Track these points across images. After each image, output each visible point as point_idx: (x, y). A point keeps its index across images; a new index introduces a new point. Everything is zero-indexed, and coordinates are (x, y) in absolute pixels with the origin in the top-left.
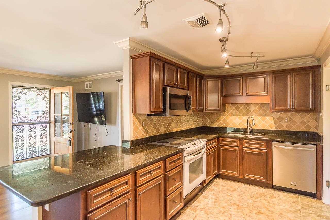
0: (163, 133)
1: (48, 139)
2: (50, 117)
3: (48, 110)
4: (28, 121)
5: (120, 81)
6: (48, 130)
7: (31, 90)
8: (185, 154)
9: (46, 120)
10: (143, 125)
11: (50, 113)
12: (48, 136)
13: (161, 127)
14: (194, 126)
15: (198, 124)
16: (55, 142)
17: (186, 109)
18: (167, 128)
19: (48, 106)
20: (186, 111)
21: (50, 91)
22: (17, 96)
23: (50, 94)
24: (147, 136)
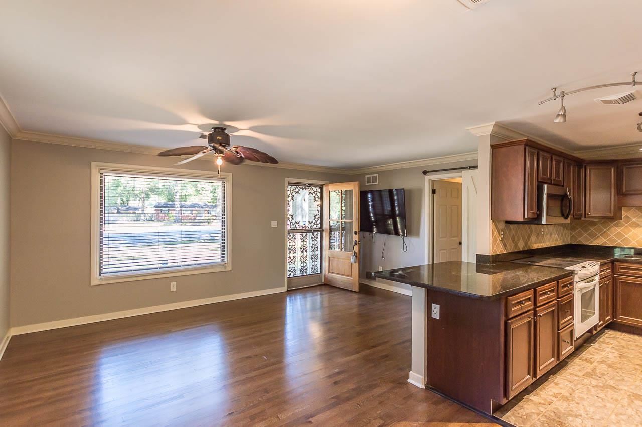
0: (521, 250)
1: (319, 252)
2: (321, 223)
3: (320, 213)
4: (300, 228)
5: (428, 173)
6: (319, 240)
7: (304, 187)
8: (576, 279)
9: (317, 228)
10: (502, 236)
11: (321, 218)
12: (319, 249)
13: (519, 240)
14: (559, 243)
15: (564, 241)
16: (329, 257)
17: (563, 215)
18: (526, 244)
19: (319, 208)
20: (562, 218)
21: (321, 187)
22: (291, 195)
23: (321, 193)
24: (505, 252)
